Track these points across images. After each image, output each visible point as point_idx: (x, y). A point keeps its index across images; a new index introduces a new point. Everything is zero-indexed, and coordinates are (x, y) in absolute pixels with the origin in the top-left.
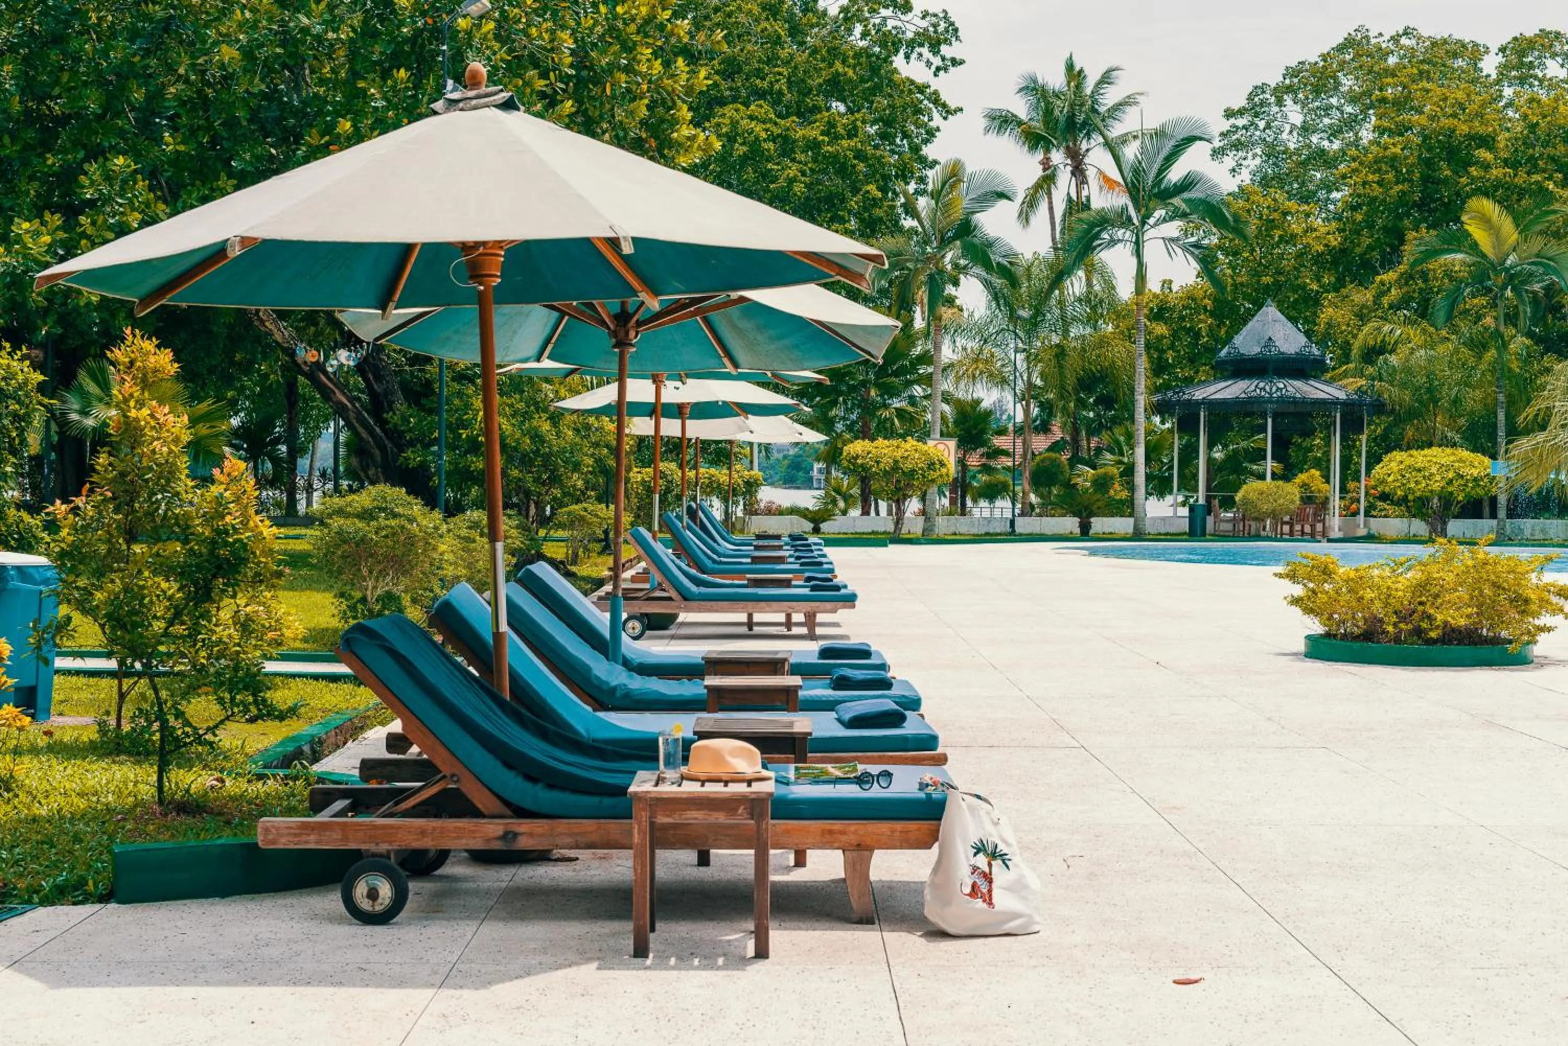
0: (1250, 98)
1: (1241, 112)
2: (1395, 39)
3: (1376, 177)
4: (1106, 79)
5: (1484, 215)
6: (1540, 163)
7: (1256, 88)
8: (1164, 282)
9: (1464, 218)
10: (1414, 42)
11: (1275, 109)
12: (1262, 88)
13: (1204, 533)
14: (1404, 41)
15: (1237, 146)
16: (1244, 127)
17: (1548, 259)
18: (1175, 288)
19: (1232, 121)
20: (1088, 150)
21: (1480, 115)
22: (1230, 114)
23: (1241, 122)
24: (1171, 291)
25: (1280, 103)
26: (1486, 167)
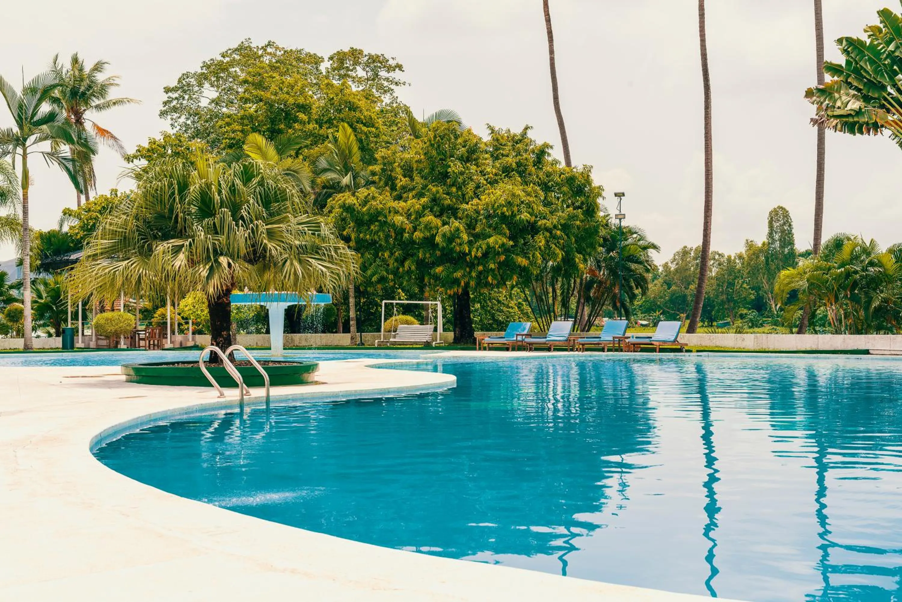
0: (179, 81)
1: (174, 90)
2: (264, 48)
3: (239, 128)
4: (98, 67)
5: (257, 145)
6: (335, 122)
7: (183, 74)
8: (112, 190)
9: (245, 147)
10: (274, 50)
11: (196, 89)
12: (186, 75)
13: (72, 347)
14: (269, 50)
15: (175, 109)
16: (176, 98)
17: (294, 171)
18: (119, 194)
19: (170, 94)
20: (85, 110)
21: (302, 92)
22: (167, 90)
23: (176, 95)
24: (117, 196)
25: (200, 85)
26: (303, 123)
